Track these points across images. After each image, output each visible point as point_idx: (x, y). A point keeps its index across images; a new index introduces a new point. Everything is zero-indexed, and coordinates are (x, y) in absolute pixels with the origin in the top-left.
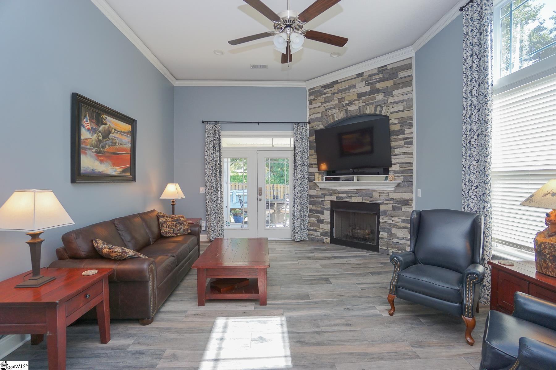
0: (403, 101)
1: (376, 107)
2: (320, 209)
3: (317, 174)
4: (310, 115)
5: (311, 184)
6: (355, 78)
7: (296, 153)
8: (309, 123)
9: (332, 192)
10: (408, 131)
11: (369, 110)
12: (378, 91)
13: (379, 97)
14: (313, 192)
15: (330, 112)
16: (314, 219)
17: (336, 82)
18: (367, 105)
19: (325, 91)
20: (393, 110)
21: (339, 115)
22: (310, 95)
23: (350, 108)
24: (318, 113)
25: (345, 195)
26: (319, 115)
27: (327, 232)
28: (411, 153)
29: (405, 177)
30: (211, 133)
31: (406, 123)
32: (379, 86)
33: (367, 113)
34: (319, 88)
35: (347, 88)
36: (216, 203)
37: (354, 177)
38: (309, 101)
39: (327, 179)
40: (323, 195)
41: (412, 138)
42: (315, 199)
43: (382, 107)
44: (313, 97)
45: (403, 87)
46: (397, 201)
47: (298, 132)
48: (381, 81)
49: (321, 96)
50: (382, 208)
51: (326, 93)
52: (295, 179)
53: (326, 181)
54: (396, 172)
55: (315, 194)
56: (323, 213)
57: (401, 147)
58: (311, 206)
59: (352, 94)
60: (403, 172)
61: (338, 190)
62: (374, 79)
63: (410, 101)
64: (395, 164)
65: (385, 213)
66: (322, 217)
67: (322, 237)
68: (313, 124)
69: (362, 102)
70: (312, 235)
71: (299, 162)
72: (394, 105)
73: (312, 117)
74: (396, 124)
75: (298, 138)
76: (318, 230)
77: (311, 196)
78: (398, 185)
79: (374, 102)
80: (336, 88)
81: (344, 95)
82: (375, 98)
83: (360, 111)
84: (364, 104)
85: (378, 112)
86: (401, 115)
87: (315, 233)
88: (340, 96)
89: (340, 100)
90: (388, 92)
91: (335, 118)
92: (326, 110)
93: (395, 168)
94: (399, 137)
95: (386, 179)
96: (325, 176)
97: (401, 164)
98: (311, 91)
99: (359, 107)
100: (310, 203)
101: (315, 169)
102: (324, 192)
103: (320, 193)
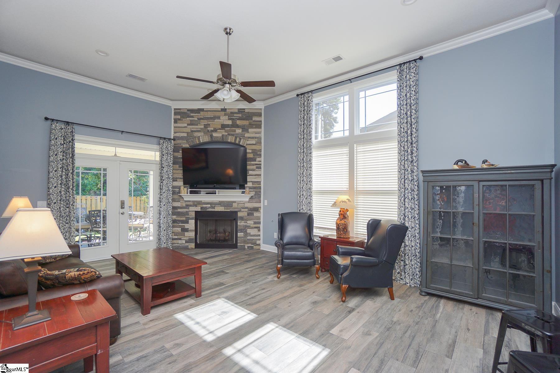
0: (256, 138)
1: (236, 138)
2: (184, 219)
3: (182, 187)
4: (175, 133)
5: (176, 197)
6: (220, 111)
7: (162, 168)
8: (174, 140)
9: (196, 204)
10: (258, 159)
11: (230, 139)
12: (238, 126)
13: (239, 131)
14: (176, 204)
15: (196, 134)
16: (178, 229)
17: (202, 110)
18: (229, 134)
19: (192, 114)
20: (248, 142)
21: (204, 138)
22: (175, 114)
23: (215, 135)
24: (184, 132)
25: (209, 206)
26: (185, 135)
27: (192, 239)
28: (260, 175)
29: (256, 192)
31: (257, 153)
32: (238, 122)
33: (229, 141)
34: (186, 111)
35: (212, 117)
37: (217, 191)
38: (174, 119)
39: (191, 192)
40: (187, 206)
41: (260, 164)
42: (179, 210)
43: (240, 139)
44: (179, 117)
45: (255, 128)
46: (251, 209)
47: (165, 147)
48: (240, 119)
49: (188, 119)
50: (240, 214)
51: (192, 117)
52: (161, 192)
53: (190, 194)
54: (250, 188)
55: (180, 206)
56: (187, 222)
57: (253, 170)
58: (174, 217)
59: (217, 123)
60: (255, 188)
61: (203, 202)
62: (235, 117)
63: (260, 138)
64: (249, 182)
65: (242, 218)
66: (186, 226)
67: (187, 244)
68: (178, 142)
69: (225, 132)
70: (175, 244)
71: (165, 176)
72: (249, 140)
73: (177, 135)
74: (250, 153)
75: (163, 153)
76: (182, 239)
77: (174, 208)
78: (252, 198)
79: (235, 134)
80: (202, 114)
81: (209, 123)
82: (235, 131)
83: (223, 139)
84: (227, 134)
85: (237, 142)
86: (254, 147)
87: (180, 242)
88: (205, 122)
89: (206, 126)
90: (245, 129)
91: (201, 139)
92: (192, 131)
93: (249, 184)
94: (252, 163)
95: (243, 193)
96: (189, 190)
97: (253, 182)
98: (176, 111)
99: (223, 135)
100: (173, 214)
101: (180, 183)
102: (188, 203)
103: (184, 205)
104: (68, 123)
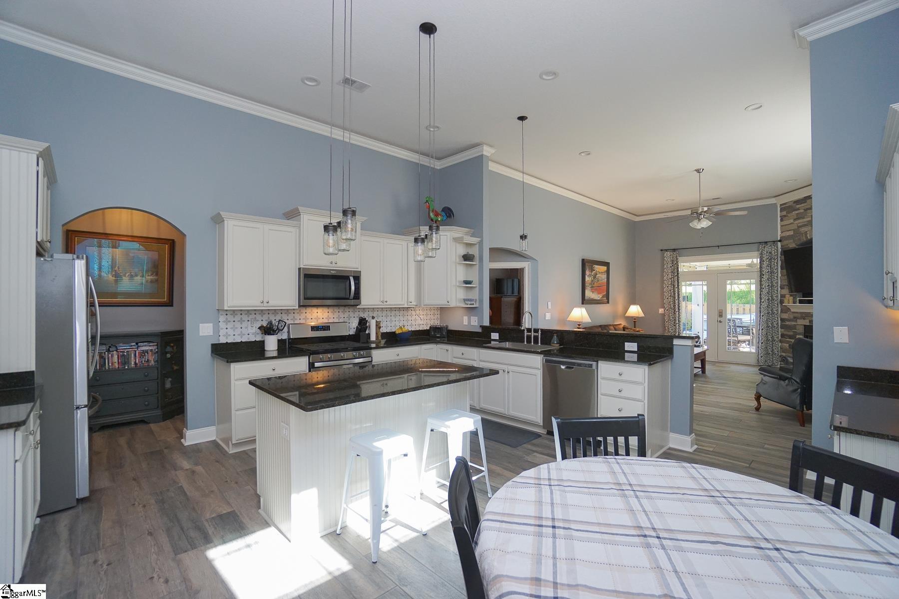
2: (791, 333)
3: (787, 296)
4: (782, 232)
7: (761, 275)
8: (780, 241)
9: (804, 316)
14: (785, 316)
15: (802, 229)
16: (786, 345)
17: (809, 197)
19: (798, 206)
22: (781, 211)
24: (790, 230)
26: (791, 233)
30: (669, 260)
34: (792, 204)
36: (674, 323)
38: (780, 217)
39: (801, 302)
40: (795, 319)
42: (787, 323)
44: (784, 213)
47: (765, 252)
49: (794, 212)
51: (798, 209)
52: (761, 302)
53: (799, 303)
55: (787, 317)
58: (783, 330)
68: (785, 242)
71: (766, 284)
73: (784, 234)
75: (764, 259)
77: (783, 320)
91: (808, 235)
92: (799, 227)
96: (798, 299)
98: (783, 206)
100: (782, 327)
101: (786, 291)
102: (796, 315)
103: (792, 317)
104: (674, 250)
